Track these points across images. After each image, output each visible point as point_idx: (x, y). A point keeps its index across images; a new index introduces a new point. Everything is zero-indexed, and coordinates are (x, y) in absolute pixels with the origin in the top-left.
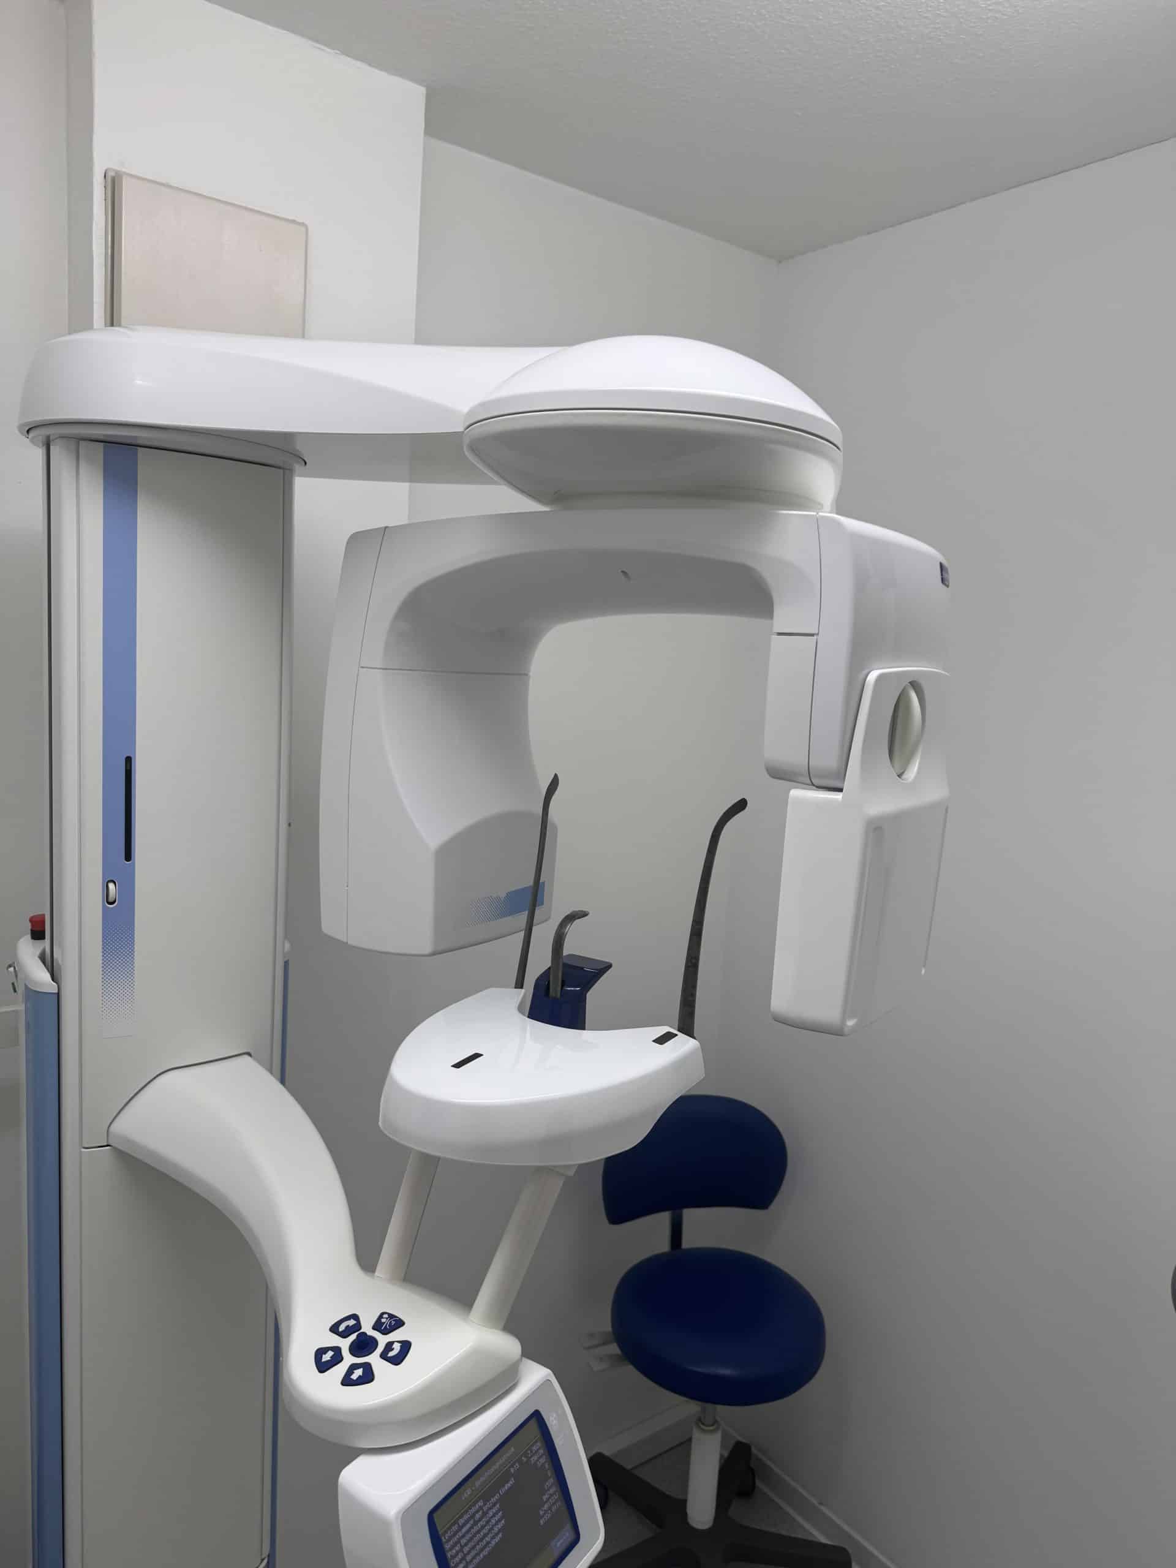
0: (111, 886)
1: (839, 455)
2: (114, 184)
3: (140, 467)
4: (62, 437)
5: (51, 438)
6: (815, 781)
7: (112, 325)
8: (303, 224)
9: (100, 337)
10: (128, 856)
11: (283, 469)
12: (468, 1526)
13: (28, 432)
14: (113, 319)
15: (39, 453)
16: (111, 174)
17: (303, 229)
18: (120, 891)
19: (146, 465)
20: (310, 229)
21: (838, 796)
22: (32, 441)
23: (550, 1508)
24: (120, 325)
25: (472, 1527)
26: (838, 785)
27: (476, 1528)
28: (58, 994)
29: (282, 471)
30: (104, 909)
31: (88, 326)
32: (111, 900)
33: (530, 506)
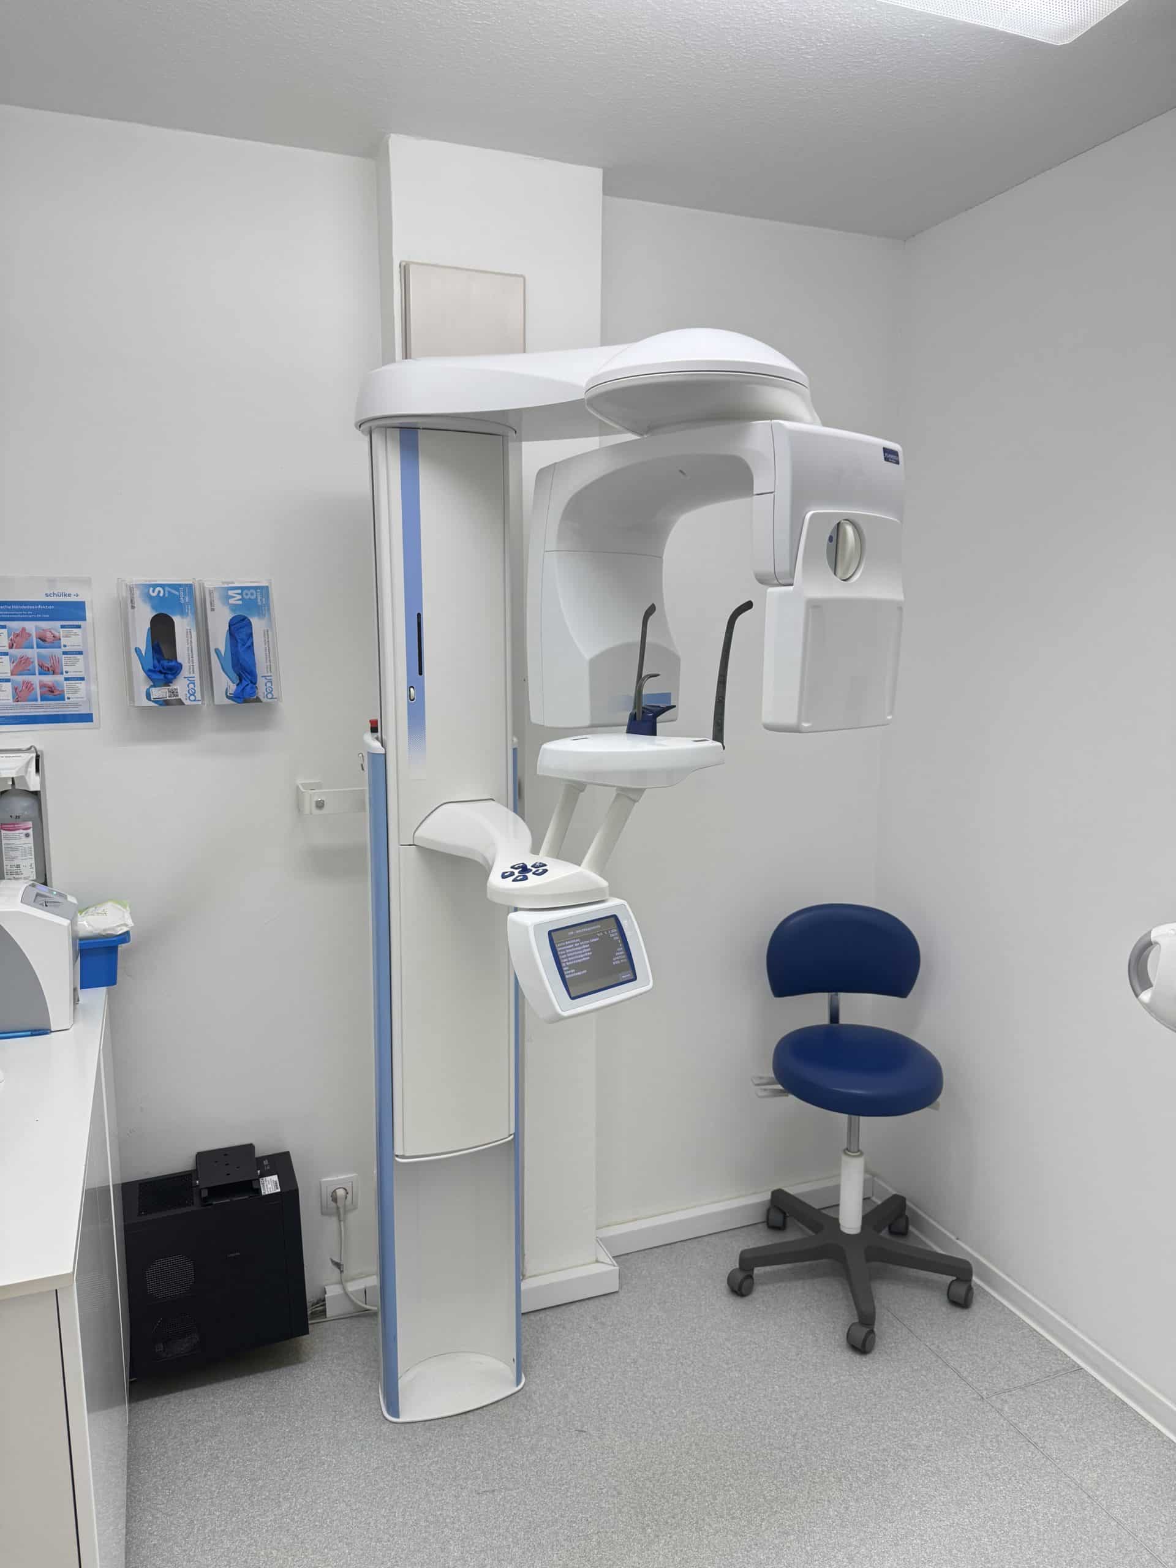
0: (412, 689)
1: (807, 391)
2: (405, 269)
3: (420, 442)
4: (379, 427)
5: (373, 428)
6: (781, 581)
7: (406, 358)
8: (522, 276)
9: (400, 368)
10: (421, 673)
11: (503, 436)
12: (570, 946)
13: (360, 426)
14: (406, 355)
15: (367, 438)
16: (403, 264)
17: (522, 279)
18: (417, 693)
19: (424, 440)
20: (527, 279)
21: (791, 588)
22: (363, 432)
23: (620, 960)
24: (410, 358)
25: (571, 948)
26: (789, 581)
27: (573, 949)
28: (385, 754)
29: (501, 438)
30: (409, 704)
31: (393, 360)
32: (412, 698)
33: (630, 437)
